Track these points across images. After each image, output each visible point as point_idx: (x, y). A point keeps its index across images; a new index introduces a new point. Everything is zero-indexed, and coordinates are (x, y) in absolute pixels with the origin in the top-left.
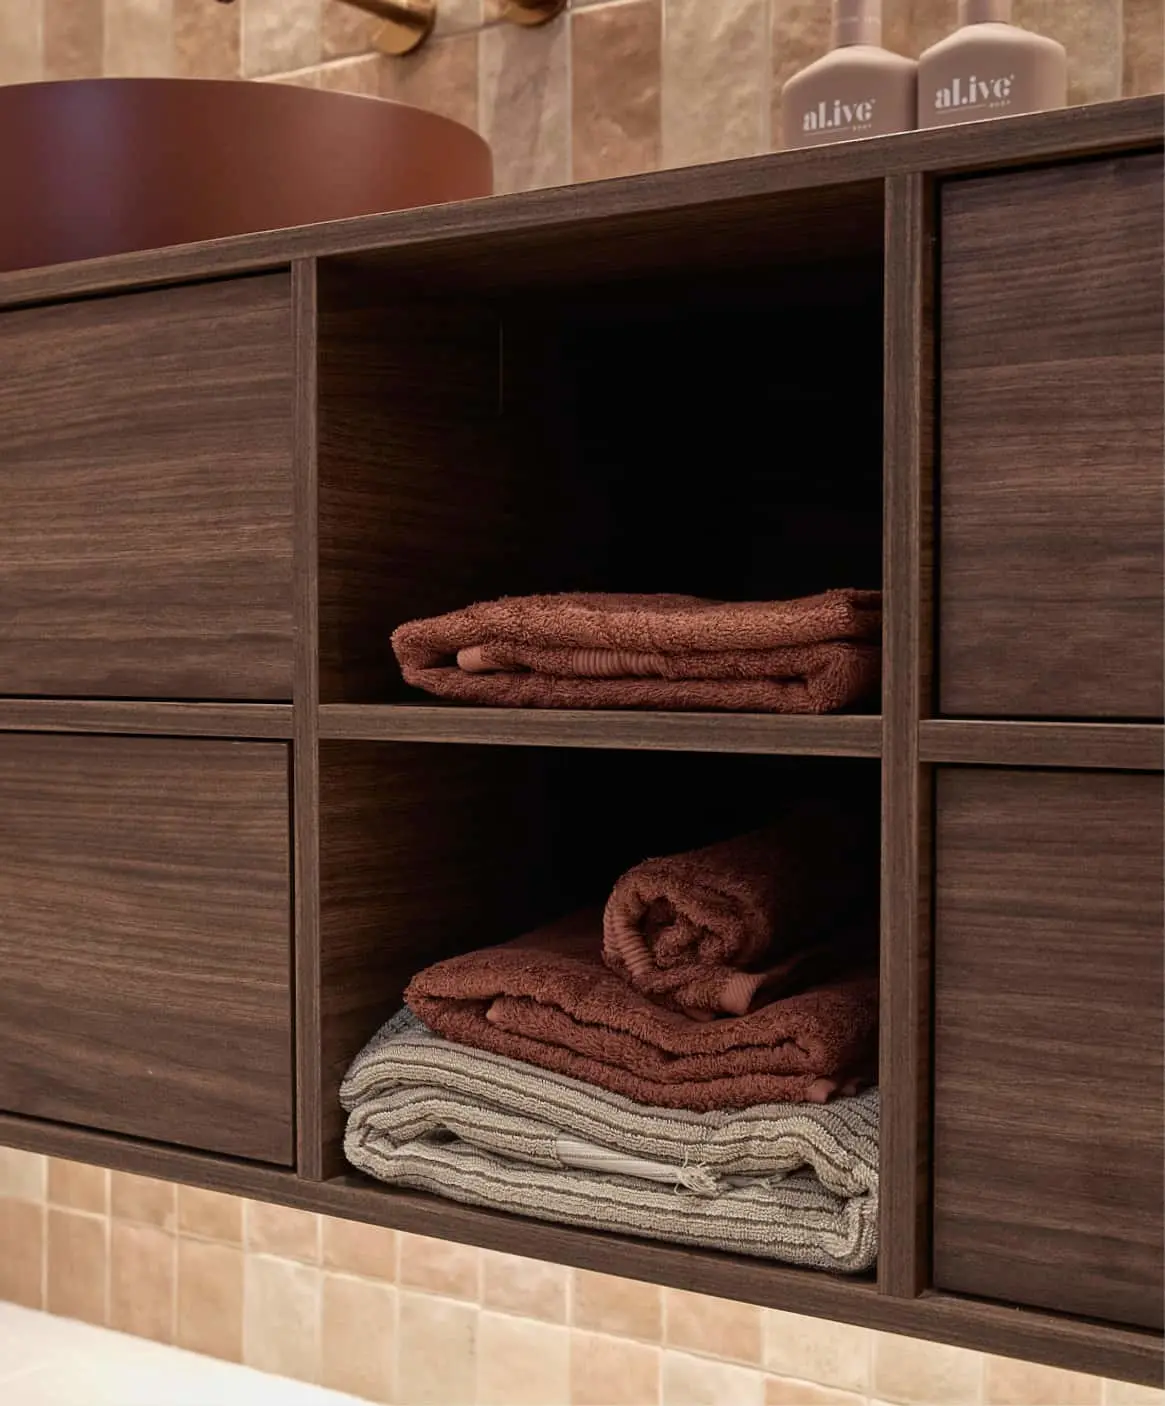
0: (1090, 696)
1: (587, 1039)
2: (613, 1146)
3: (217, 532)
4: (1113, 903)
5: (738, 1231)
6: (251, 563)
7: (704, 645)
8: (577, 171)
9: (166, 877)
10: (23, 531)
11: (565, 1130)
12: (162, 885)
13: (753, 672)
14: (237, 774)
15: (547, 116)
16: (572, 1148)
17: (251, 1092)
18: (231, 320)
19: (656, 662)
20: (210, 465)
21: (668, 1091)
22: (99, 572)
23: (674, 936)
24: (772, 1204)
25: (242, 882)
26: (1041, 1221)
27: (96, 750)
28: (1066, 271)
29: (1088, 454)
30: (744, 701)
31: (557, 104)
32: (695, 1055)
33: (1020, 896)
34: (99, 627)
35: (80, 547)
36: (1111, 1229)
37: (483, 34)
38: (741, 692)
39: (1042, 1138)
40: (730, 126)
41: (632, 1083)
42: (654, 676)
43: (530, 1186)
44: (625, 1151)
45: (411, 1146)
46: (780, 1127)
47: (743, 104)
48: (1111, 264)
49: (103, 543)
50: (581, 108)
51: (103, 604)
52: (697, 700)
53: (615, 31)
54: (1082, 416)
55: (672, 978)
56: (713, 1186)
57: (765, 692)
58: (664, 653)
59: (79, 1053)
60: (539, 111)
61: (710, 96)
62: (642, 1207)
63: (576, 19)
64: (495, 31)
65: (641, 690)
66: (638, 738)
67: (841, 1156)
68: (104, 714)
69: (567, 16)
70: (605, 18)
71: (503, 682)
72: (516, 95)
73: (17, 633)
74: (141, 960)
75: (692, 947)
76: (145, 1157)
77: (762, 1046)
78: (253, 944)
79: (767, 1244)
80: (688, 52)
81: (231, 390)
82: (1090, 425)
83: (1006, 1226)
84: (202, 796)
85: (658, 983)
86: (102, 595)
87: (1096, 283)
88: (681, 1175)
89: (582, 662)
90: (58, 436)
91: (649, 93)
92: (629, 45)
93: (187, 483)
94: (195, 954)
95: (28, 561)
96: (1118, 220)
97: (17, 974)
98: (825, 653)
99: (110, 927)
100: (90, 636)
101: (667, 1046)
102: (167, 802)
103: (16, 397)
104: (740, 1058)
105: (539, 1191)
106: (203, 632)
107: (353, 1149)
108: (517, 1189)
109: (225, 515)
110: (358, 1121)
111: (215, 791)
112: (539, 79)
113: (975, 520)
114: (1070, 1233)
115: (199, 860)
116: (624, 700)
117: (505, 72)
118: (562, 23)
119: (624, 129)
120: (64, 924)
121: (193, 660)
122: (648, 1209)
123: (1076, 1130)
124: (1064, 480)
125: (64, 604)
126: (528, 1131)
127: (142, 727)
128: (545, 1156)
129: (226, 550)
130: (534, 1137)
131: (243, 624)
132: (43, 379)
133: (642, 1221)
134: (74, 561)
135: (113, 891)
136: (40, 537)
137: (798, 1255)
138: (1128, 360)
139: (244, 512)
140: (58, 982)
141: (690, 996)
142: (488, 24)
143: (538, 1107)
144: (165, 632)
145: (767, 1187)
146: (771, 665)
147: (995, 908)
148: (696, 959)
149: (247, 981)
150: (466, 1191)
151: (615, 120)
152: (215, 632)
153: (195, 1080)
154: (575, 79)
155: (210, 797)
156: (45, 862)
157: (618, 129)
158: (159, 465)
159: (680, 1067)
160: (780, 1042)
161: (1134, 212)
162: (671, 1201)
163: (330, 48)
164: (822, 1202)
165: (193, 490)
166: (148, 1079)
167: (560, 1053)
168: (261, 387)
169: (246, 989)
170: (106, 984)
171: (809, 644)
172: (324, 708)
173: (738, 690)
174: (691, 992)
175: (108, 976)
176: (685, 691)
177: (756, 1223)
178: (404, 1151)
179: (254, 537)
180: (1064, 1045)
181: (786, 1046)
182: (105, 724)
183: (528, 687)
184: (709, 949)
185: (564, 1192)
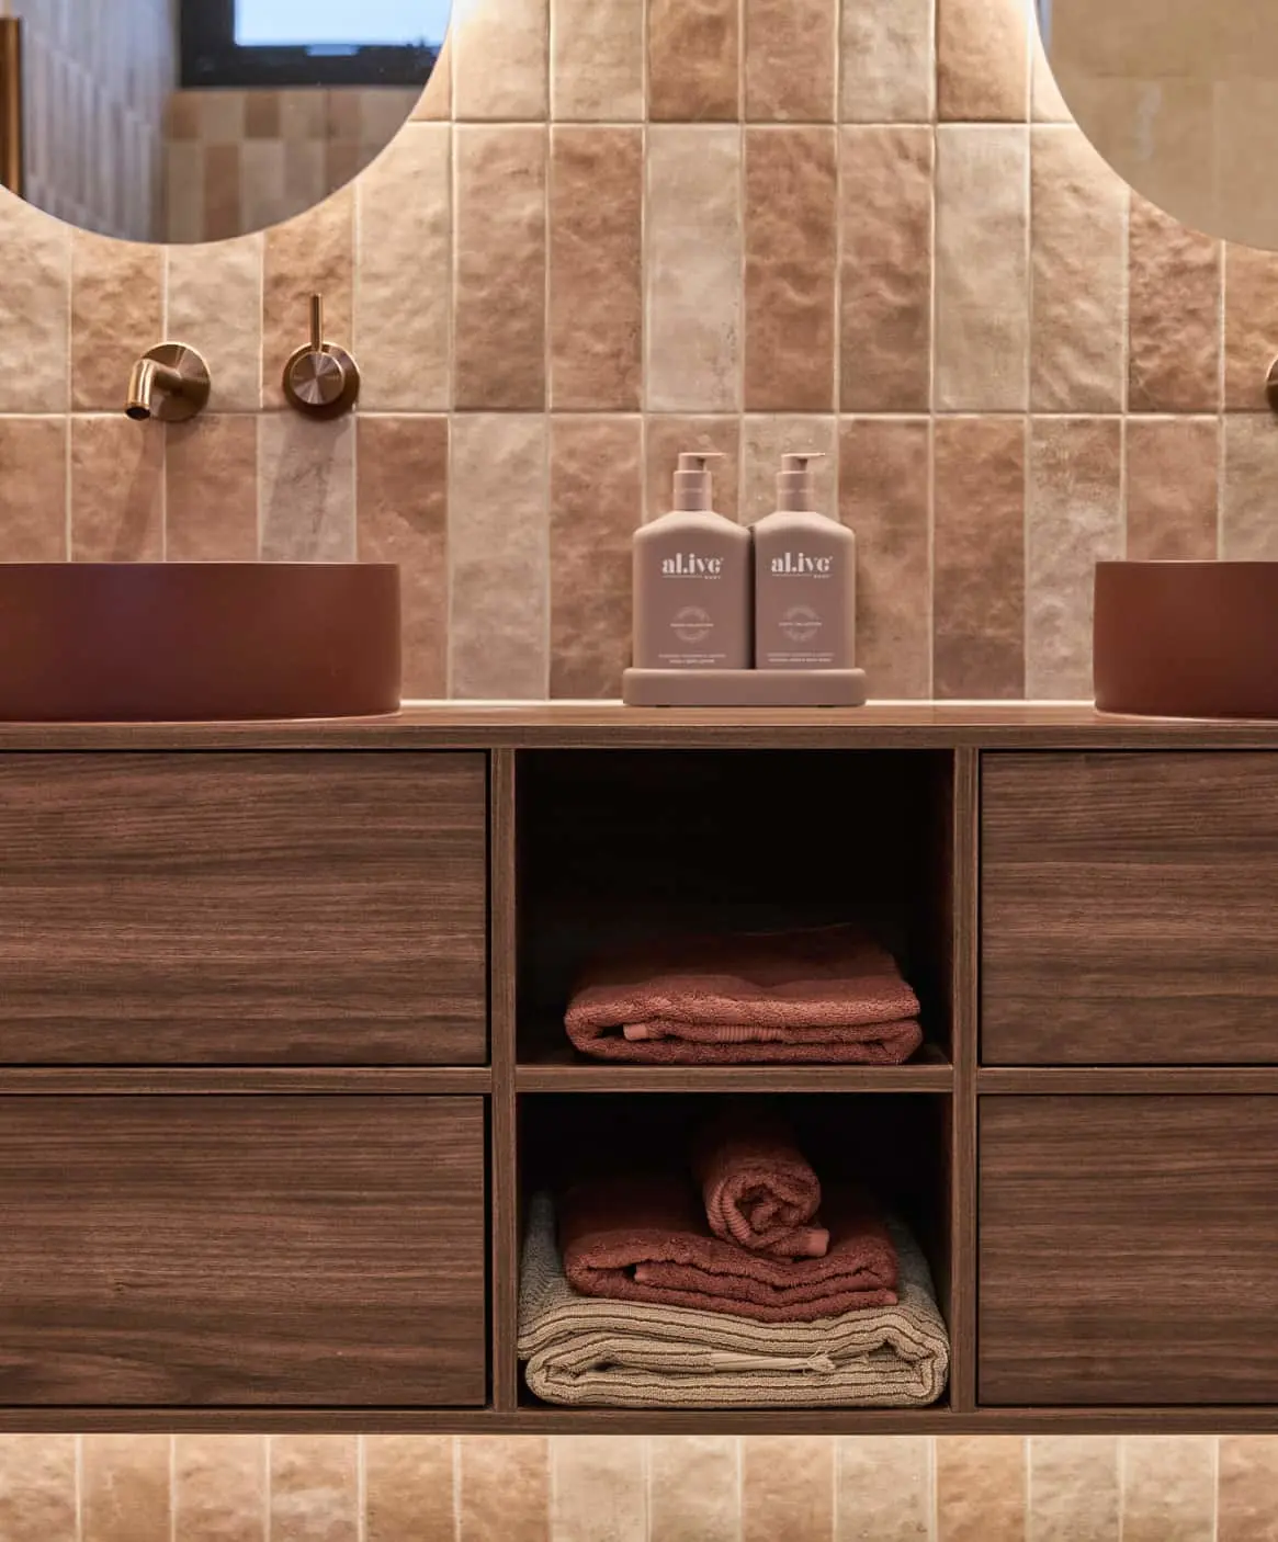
0: (1073, 1052)
1: (719, 1284)
2: (754, 1352)
3: (405, 939)
4: (1085, 1168)
5: (853, 1392)
6: (439, 963)
7: (821, 1022)
8: (361, 553)
9: (362, 1201)
10: (190, 932)
11: (718, 1346)
12: (353, 1208)
13: (851, 1039)
14: (432, 1121)
15: (333, 501)
16: (721, 1358)
17: (449, 1356)
18: (421, 782)
19: (780, 1034)
20: (399, 889)
21: (784, 1312)
22: (281, 966)
23: (767, 1209)
24: (872, 1372)
25: (436, 1200)
26: (1046, 1354)
27: (282, 1107)
28: (1057, 812)
29: (1070, 916)
30: (846, 1058)
31: (342, 493)
32: (800, 1285)
33: (1030, 1168)
34: (278, 1009)
35: (259, 947)
36: (1085, 1353)
37: (262, 418)
38: (842, 1052)
39: (1045, 1306)
40: (512, 536)
41: (757, 1309)
42: (775, 1042)
43: (698, 1387)
44: (764, 1354)
45: (588, 1374)
46: (876, 1322)
47: (525, 520)
48: (1084, 811)
49: (283, 944)
50: (366, 498)
51: (284, 992)
52: (809, 1058)
53: (400, 440)
54: (1066, 894)
55: (770, 1238)
56: (833, 1366)
57: (859, 1053)
58: (788, 1028)
59: (263, 1348)
60: (323, 493)
61: (494, 508)
62: (785, 1387)
63: (359, 422)
64: (275, 417)
65: (767, 1053)
66: (786, 1085)
67: (917, 1336)
68: (298, 1079)
69: (352, 418)
70: (394, 426)
71: (659, 1047)
72: (299, 477)
73: (184, 1013)
74: (328, 1268)
75: (776, 1216)
76: (338, 1419)
77: (847, 1275)
78: (448, 1245)
79: (872, 1397)
80: (473, 468)
81: (420, 834)
82: (1070, 900)
83: (1024, 1361)
84: (396, 1138)
85: (761, 1242)
86: (284, 984)
87: (1075, 820)
88: (810, 1363)
89: (723, 1034)
90: (232, 857)
91: (435, 496)
92: (415, 453)
93: (376, 901)
94: (389, 1258)
95: (196, 956)
96: (1087, 787)
97: (188, 1292)
98: (902, 1027)
99: (298, 1245)
100: (270, 1017)
101: (778, 1281)
102: (357, 1144)
103: (185, 823)
104: (832, 1285)
105: (705, 1390)
106: (389, 1014)
107: (539, 1383)
108: (687, 1391)
109: (413, 927)
110: (541, 1364)
111: (410, 1134)
112: (322, 467)
113: (1003, 950)
114: (1063, 1358)
115: (392, 1187)
116: (754, 1059)
117: (286, 456)
118: (347, 423)
119: (411, 524)
120: (245, 1247)
121: (380, 1035)
122: (790, 1387)
123: (1063, 1299)
124: (1058, 930)
125: (238, 991)
126: (691, 1351)
127: (338, 1088)
128: (704, 1365)
129: (416, 953)
130: (694, 1354)
131: (429, 1009)
132: (217, 811)
133: (785, 1396)
134: (253, 957)
135: (302, 1216)
136: (212, 937)
137: (891, 1400)
138: (1092, 865)
139: (435, 926)
140: (238, 1293)
141: (784, 1247)
142: (268, 409)
143: (697, 1333)
144: (354, 1014)
145: (865, 1362)
146: (864, 1035)
147: (1014, 1176)
148: (784, 1224)
149: (441, 1273)
150: (644, 1398)
151: (401, 514)
152: (402, 1014)
153: (388, 1354)
154: (359, 474)
155: (405, 1138)
156: (226, 1199)
157: (404, 523)
158: (344, 886)
159: (790, 1295)
160: (858, 1271)
161: (1096, 783)
162: (805, 1381)
163: (84, 399)
164: (903, 1366)
165: (381, 907)
166: (340, 1359)
167: (699, 1296)
168: (448, 834)
169: (443, 1280)
170: (292, 1290)
171: (890, 1022)
172: (520, 1069)
173: (841, 1051)
174: (784, 1245)
175: (294, 1283)
176: (803, 1053)
177: (864, 1384)
178: (581, 1380)
179: (442, 945)
180: (1057, 1251)
181: (864, 1273)
182: (299, 1086)
183: (679, 1051)
184: (793, 1216)
185: (725, 1387)
